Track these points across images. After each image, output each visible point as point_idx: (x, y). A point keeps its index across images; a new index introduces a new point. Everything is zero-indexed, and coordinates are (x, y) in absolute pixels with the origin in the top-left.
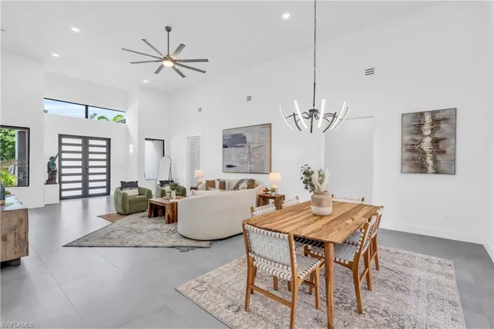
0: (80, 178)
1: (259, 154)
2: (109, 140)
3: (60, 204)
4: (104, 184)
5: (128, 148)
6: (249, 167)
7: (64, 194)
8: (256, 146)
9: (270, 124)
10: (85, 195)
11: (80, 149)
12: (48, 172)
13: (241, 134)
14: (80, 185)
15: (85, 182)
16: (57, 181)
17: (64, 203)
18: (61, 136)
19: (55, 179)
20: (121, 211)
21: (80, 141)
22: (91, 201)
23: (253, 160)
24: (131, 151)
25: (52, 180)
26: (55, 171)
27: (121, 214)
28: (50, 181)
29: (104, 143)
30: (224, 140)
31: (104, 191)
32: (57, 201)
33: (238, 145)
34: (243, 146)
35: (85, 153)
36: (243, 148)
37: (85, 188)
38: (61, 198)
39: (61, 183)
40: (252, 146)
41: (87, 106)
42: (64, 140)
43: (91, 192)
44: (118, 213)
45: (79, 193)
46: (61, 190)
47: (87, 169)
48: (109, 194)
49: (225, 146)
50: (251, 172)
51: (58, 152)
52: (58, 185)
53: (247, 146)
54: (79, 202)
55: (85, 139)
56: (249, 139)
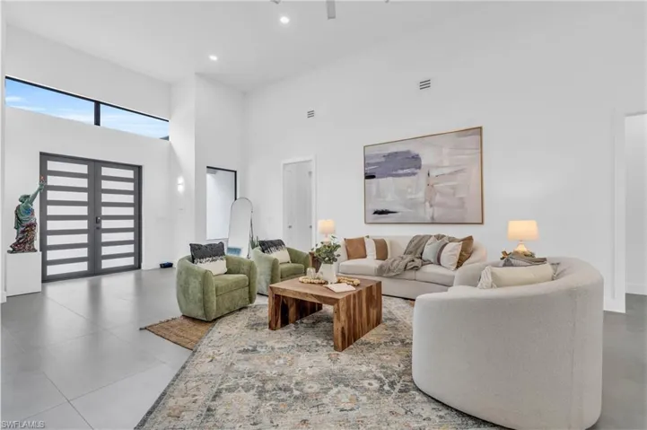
0: (84, 238)
1: (453, 188)
2: (138, 170)
3: (43, 293)
4: (130, 249)
5: (173, 184)
6: (427, 213)
7: (52, 270)
8: (446, 171)
9: (481, 128)
10: (95, 271)
11: (84, 183)
12: (17, 228)
13: (408, 152)
14: (84, 252)
15: (95, 245)
16: (37, 244)
17: (52, 289)
18: (45, 157)
19: (32, 241)
20: (199, 314)
21: (83, 169)
22: (107, 282)
23: (438, 198)
24: (181, 188)
25: (24, 243)
26: (32, 226)
27: (194, 319)
28: (21, 245)
29: (130, 174)
30: (366, 165)
31: (130, 261)
32: (36, 285)
33: (400, 172)
34: (414, 174)
35: (95, 190)
36: (413, 177)
37: (94, 258)
38: (46, 279)
39: (44, 248)
40: (433, 173)
41: (98, 104)
42: (52, 165)
43: (106, 264)
44: (185, 317)
45: (83, 267)
46: (45, 263)
47: (98, 222)
48: (139, 267)
49: (369, 176)
50: (433, 222)
51: (37, 186)
52: (39, 254)
53: (422, 174)
54: (82, 286)
55: (95, 165)
56: (426, 160)
